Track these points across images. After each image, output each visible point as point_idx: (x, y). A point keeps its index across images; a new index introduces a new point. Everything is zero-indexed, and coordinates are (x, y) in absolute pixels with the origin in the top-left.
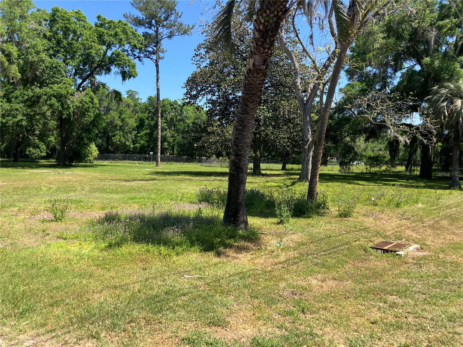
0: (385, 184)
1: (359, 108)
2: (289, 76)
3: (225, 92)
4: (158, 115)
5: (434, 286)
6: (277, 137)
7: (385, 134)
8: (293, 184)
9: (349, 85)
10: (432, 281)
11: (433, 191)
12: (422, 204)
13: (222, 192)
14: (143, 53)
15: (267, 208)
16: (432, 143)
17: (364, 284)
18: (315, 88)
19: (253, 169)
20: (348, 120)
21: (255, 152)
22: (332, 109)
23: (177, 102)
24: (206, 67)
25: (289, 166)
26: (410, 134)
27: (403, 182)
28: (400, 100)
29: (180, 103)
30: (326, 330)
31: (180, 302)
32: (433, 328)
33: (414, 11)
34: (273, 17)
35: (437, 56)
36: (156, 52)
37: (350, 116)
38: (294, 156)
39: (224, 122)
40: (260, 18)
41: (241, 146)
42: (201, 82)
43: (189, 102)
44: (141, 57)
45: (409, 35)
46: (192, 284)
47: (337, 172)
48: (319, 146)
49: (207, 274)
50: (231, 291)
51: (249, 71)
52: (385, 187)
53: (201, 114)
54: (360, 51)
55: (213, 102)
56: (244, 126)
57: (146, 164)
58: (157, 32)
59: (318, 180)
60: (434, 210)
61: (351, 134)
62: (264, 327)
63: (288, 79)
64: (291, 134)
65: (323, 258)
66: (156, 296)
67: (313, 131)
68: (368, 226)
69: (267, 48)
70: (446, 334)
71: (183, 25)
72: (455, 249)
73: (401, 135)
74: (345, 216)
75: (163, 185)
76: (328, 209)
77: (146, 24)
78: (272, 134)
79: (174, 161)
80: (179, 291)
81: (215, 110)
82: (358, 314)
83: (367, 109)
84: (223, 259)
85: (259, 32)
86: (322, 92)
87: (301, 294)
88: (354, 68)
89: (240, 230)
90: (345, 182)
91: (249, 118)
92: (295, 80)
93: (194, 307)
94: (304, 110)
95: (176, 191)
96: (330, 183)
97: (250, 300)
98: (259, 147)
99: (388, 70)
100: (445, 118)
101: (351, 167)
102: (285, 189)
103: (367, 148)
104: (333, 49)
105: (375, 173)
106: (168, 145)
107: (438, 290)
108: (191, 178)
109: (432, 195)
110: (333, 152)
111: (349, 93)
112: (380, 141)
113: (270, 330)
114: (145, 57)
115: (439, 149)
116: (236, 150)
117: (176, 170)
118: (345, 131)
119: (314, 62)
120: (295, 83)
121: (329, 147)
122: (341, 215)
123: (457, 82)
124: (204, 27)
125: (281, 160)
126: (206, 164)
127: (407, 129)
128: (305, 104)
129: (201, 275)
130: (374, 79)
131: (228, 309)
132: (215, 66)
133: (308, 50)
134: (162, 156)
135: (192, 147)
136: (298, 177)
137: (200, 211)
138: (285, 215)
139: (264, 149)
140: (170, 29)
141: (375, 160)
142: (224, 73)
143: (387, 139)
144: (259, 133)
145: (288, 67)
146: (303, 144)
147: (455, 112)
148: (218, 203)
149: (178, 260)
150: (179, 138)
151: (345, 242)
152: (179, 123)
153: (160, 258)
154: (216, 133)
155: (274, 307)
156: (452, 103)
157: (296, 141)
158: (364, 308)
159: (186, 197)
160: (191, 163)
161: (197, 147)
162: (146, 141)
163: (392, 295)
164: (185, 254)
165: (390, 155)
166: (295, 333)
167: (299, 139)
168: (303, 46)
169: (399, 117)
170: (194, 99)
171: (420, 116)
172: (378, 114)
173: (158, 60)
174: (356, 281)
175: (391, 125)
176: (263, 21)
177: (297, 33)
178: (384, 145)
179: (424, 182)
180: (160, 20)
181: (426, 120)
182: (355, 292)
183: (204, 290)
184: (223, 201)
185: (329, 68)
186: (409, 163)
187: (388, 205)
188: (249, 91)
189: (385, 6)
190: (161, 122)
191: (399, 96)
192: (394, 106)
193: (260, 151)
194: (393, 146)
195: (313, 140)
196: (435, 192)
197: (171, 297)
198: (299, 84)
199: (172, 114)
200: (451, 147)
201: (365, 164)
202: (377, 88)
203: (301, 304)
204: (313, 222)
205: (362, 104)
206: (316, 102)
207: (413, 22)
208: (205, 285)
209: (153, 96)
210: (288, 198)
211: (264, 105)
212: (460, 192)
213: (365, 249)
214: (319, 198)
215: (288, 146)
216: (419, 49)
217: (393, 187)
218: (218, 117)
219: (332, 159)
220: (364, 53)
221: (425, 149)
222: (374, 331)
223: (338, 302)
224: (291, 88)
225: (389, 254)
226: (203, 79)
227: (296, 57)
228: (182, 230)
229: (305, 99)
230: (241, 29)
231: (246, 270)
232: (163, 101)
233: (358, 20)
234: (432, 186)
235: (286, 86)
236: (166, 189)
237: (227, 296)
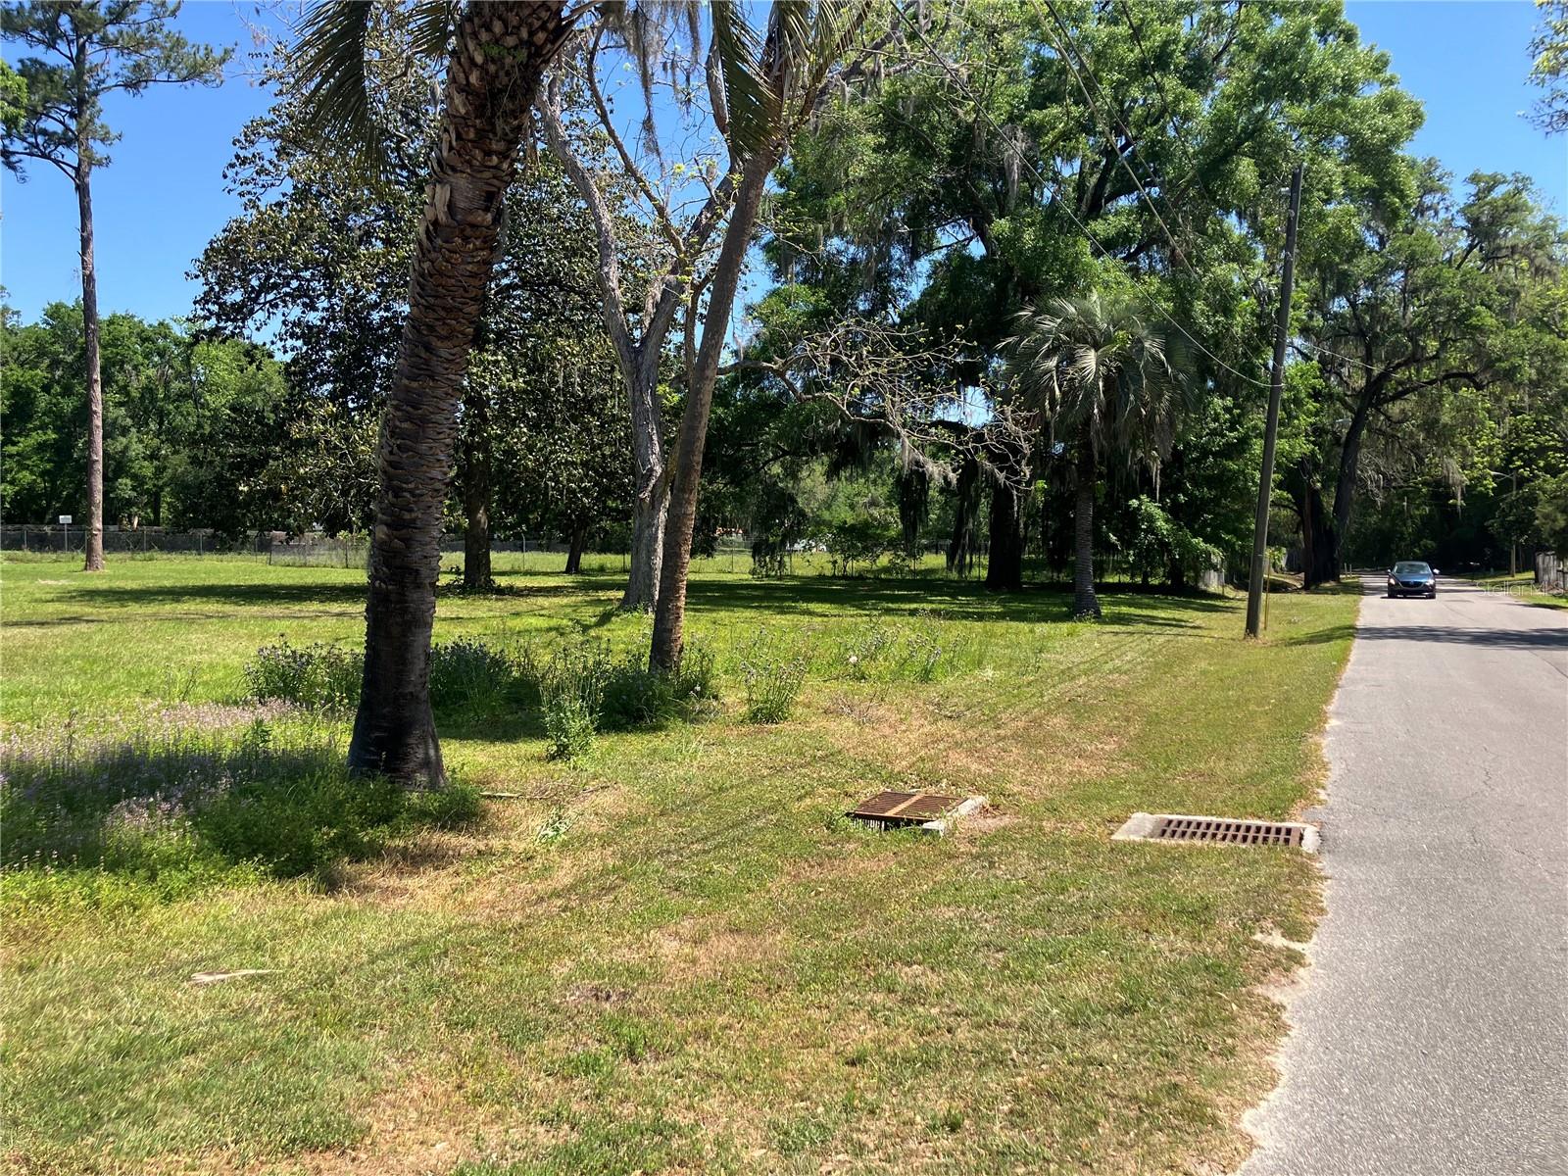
0: (888, 611)
1: (807, 370)
2: (582, 256)
3: (354, 300)
4: (90, 376)
5: (1028, 923)
6: (547, 461)
7: (886, 453)
8: (604, 619)
9: (775, 293)
10: (1024, 907)
11: (1024, 626)
12: (994, 669)
13: (348, 659)
14: (24, 140)
15: (514, 706)
16: (1019, 482)
17: (828, 938)
18: (669, 299)
19: (466, 573)
20: (773, 408)
21: (470, 512)
22: (722, 371)
23: (167, 327)
24: (280, 205)
25: (590, 560)
26: (956, 455)
27: (940, 602)
28: (928, 346)
29: (179, 331)
30: (706, 1107)
31: (173, 1080)
32: (1027, 1052)
33: (964, 73)
34: (515, 48)
35: (1027, 215)
36: (77, 138)
37: (780, 395)
38: (606, 524)
39: (351, 405)
40: (471, 46)
41: (411, 492)
42: (261, 258)
43: (215, 332)
44: (14, 153)
45: (951, 146)
46: (224, 1006)
47: (745, 577)
48: (683, 491)
49: (286, 959)
50: (375, 1014)
51: (435, 229)
52: (888, 618)
53: (266, 375)
54: (807, 186)
55: (309, 334)
56: (423, 422)
57: (46, 561)
58: (78, 60)
59: (682, 603)
60: (1029, 684)
61: (785, 453)
62: (496, 1128)
63: (579, 266)
64: (593, 449)
65: (698, 864)
66: (75, 1070)
67: (666, 442)
68: (839, 745)
69: (498, 153)
70: (1062, 1066)
71: (185, 44)
72: (1086, 799)
73: (934, 457)
74: (771, 718)
75: (112, 641)
76: (716, 697)
77: (35, 28)
78: (530, 448)
79: (161, 549)
80: (169, 1039)
81: (317, 362)
82: (808, 1040)
83: (832, 373)
84: (348, 901)
85: (468, 94)
86: (691, 314)
87: (624, 994)
88: (787, 238)
89: (411, 792)
90: (768, 608)
91: (440, 393)
92: (601, 266)
93: (230, 1092)
94: (635, 372)
95: (168, 659)
96: (723, 614)
97: (445, 1037)
98: (484, 496)
99: (893, 252)
100: (1052, 409)
101: (786, 559)
102: (578, 638)
103: (834, 497)
104: (721, 171)
105: (861, 578)
106: (134, 489)
107: (1040, 932)
108: (229, 608)
109: (1022, 639)
110: (731, 513)
111: (774, 319)
112: (872, 476)
113: (515, 1135)
114: (31, 154)
115: (1041, 498)
116: (393, 505)
117: (168, 583)
118: (767, 443)
119: (661, 211)
120: (601, 280)
121: (717, 494)
122: (755, 715)
123: (1085, 297)
124: (270, 61)
125: (563, 541)
126: (288, 558)
127: (949, 439)
128: (637, 352)
129: (263, 966)
130: (850, 277)
131: (363, 1078)
132: (316, 205)
133: (640, 172)
134: (112, 528)
135: (229, 495)
136: (621, 594)
137: (260, 730)
138: (575, 726)
139: (502, 502)
140: (135, 57)
141: (858, 537)
142: (350, 229)
143: (893, 469)
144: (485, 445)
145: (577, 223)
146: (634, 485)
147: (1081, 387)
148: (330, 699)
149: (170, 920)
150: (179, 461)
151: (767, 804)
152: (177, 408)
153: (93, 921)
154: (322, 443)
155: (531, 1050)
156: (1071, 359)
157: (612, 475)
158: (825, 1015)
159: (206, 683)
160: (230, 555)
161: (247, 494)
162: (43, 474)
163: (909, 964)
164: (200, 893)
165: (902, 518)
166: (602, 1133)
167: (623, 469)
168: (624, 156)
169: (926, 401)
170: (235, 320)
171: (987, 398)
172: (865, 391)
173: (85, 168)
174: (803, 931)
175: (904, 426)
176: (479, 59)
177: (602, 109)
178: (886, 489)
179: (1001, 602)
180: (92, 17)
181: (1002, 412)
182: (799, 966)
183: (274, 1023)
184: (350, 690)
185: (713, 235)
186: (957, 545)
187: (897, 676)
188: (436, 297)
189: (878, 46)
190: (105, 403)
191: (923, 334)
192: (910, 366)
193: (487, 510)
194: (910, 489)
195: (665, 471)
196: (1032, 631)
197: (137, 1066)
198: (614, 284)
199: (151, 372)
200: (1073, 495)
201: (831, 550)
202: (861, 308)
203: (625, 1030)
204: (667, 745)
205: (815, 357)
206: (672, 346)
207: (961, 105)
208: (278, 1001)
209: (71, 304)
210: (585, 668)
211: (499, 347)
212: (1097, 627)
213: (830, 823)
214: (688, 663)
215: (586, 492)
216: (980, 190)
217: (912, 620)
218: (329, 386)
219: (729, 533)
220: (821, 193)
221: (1002, 499)
222: (855, 1088)
223: (746, 1007)
224: (590, 294)
225: (902, 833)
226: (268, 248)
227: (601, 190)
228: (187, 807)
229: (637, 334)
230: (410, 78)
231: (432, 931)
232: (111, 322)
233: (800, 83)
234: (1019, 612)
235: (572, 289)
236: (126, 655)
237: (362, 1033)
